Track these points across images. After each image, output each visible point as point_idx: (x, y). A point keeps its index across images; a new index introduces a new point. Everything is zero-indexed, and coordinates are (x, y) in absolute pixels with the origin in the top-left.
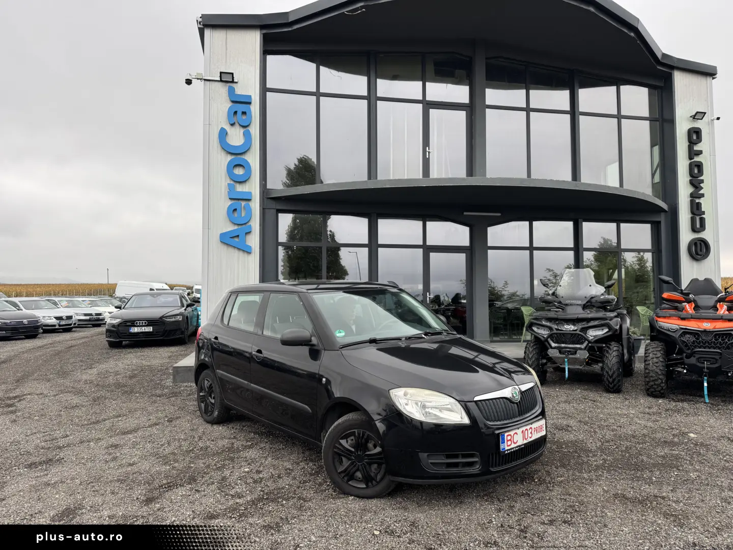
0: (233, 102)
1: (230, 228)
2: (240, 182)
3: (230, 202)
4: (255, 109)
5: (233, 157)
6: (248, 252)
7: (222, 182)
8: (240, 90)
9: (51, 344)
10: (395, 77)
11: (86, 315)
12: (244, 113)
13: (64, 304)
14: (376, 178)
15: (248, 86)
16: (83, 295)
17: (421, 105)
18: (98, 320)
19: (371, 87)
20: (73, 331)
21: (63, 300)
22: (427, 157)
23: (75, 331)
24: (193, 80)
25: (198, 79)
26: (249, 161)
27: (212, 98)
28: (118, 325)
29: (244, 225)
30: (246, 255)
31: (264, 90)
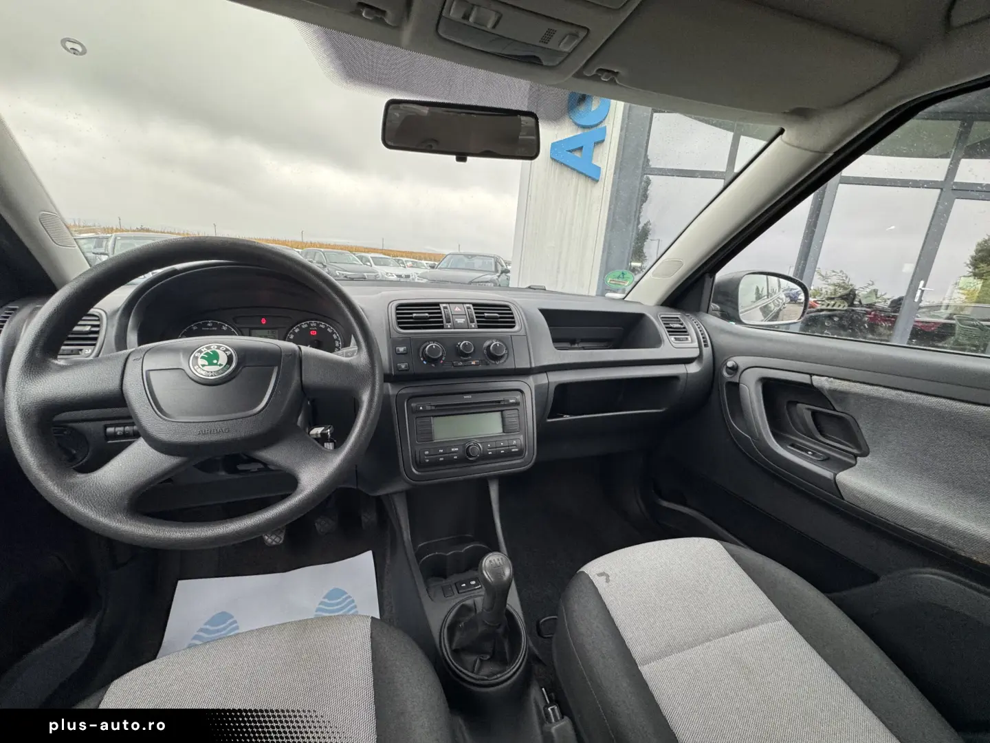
6: (592, 177)
16: (425, 259)
21: (409, 261)
29: (593, 127)
30: (590, 183)
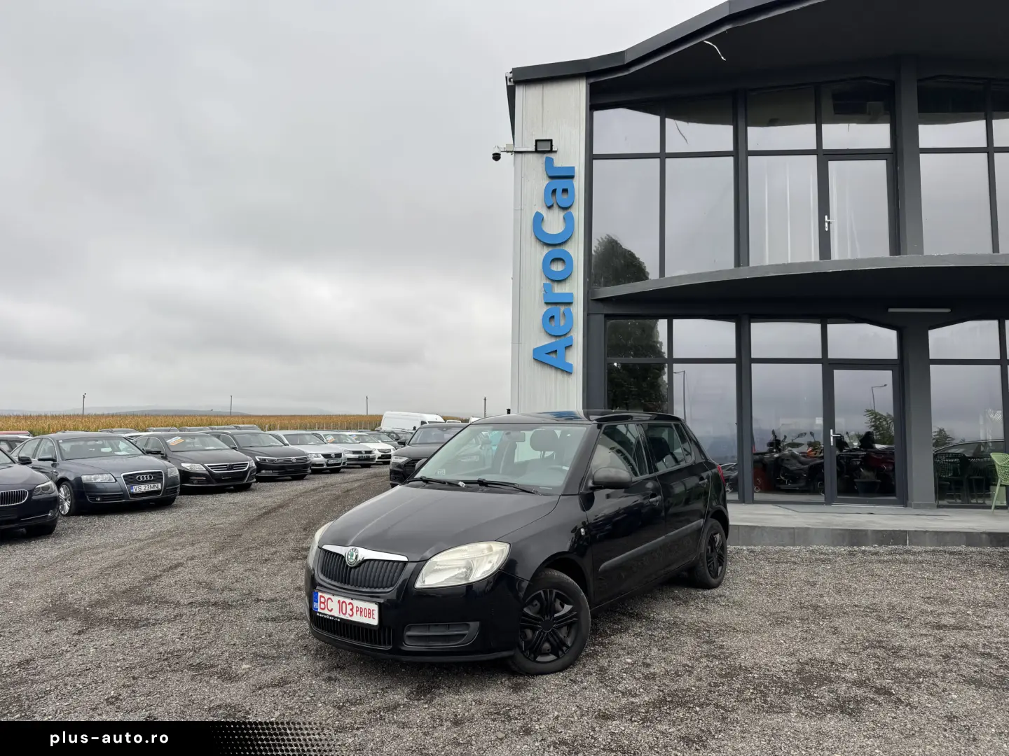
0: (552, 177)
1: (545, 341)
2: (559, 281)
3: (545, 308)
4: (579, 184)
5: (550, 249)
6: (567, 371)
7: (536, 282)
8: (560, 161)
9: (324, 487)
10: (772, 122)
11: (354, 452)
12: (565, 191)
13: (330, 438)
14: (748, 265)
15: (571, 155)
17: (815, 157)
18: (368, 459)
19: (739, 139)
20: (341, 472)
21: (329, 435)
22: (827, 229)
23: (344, 472)
24: (502, 153)
25: (508, 152)
26: (571, 253)
27: (525, 174)
28: (405, 465)
29: (563, 337)
30: (566, 376)
31: (591, 157)
